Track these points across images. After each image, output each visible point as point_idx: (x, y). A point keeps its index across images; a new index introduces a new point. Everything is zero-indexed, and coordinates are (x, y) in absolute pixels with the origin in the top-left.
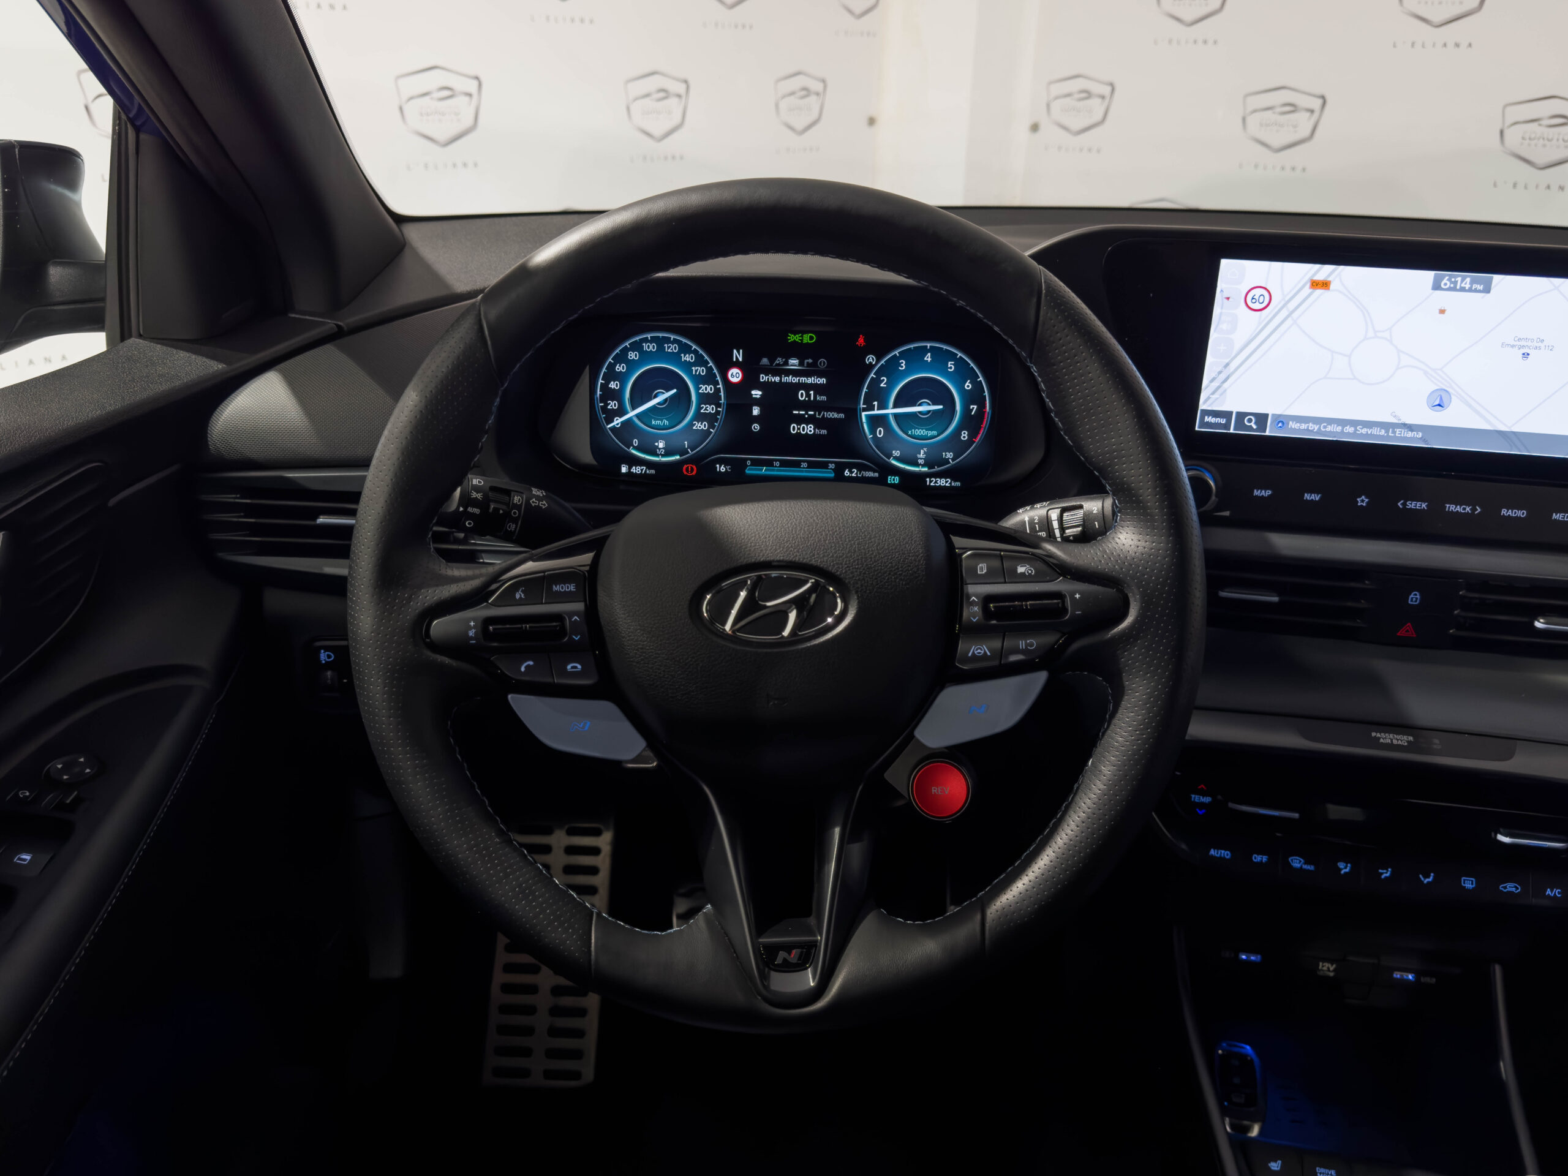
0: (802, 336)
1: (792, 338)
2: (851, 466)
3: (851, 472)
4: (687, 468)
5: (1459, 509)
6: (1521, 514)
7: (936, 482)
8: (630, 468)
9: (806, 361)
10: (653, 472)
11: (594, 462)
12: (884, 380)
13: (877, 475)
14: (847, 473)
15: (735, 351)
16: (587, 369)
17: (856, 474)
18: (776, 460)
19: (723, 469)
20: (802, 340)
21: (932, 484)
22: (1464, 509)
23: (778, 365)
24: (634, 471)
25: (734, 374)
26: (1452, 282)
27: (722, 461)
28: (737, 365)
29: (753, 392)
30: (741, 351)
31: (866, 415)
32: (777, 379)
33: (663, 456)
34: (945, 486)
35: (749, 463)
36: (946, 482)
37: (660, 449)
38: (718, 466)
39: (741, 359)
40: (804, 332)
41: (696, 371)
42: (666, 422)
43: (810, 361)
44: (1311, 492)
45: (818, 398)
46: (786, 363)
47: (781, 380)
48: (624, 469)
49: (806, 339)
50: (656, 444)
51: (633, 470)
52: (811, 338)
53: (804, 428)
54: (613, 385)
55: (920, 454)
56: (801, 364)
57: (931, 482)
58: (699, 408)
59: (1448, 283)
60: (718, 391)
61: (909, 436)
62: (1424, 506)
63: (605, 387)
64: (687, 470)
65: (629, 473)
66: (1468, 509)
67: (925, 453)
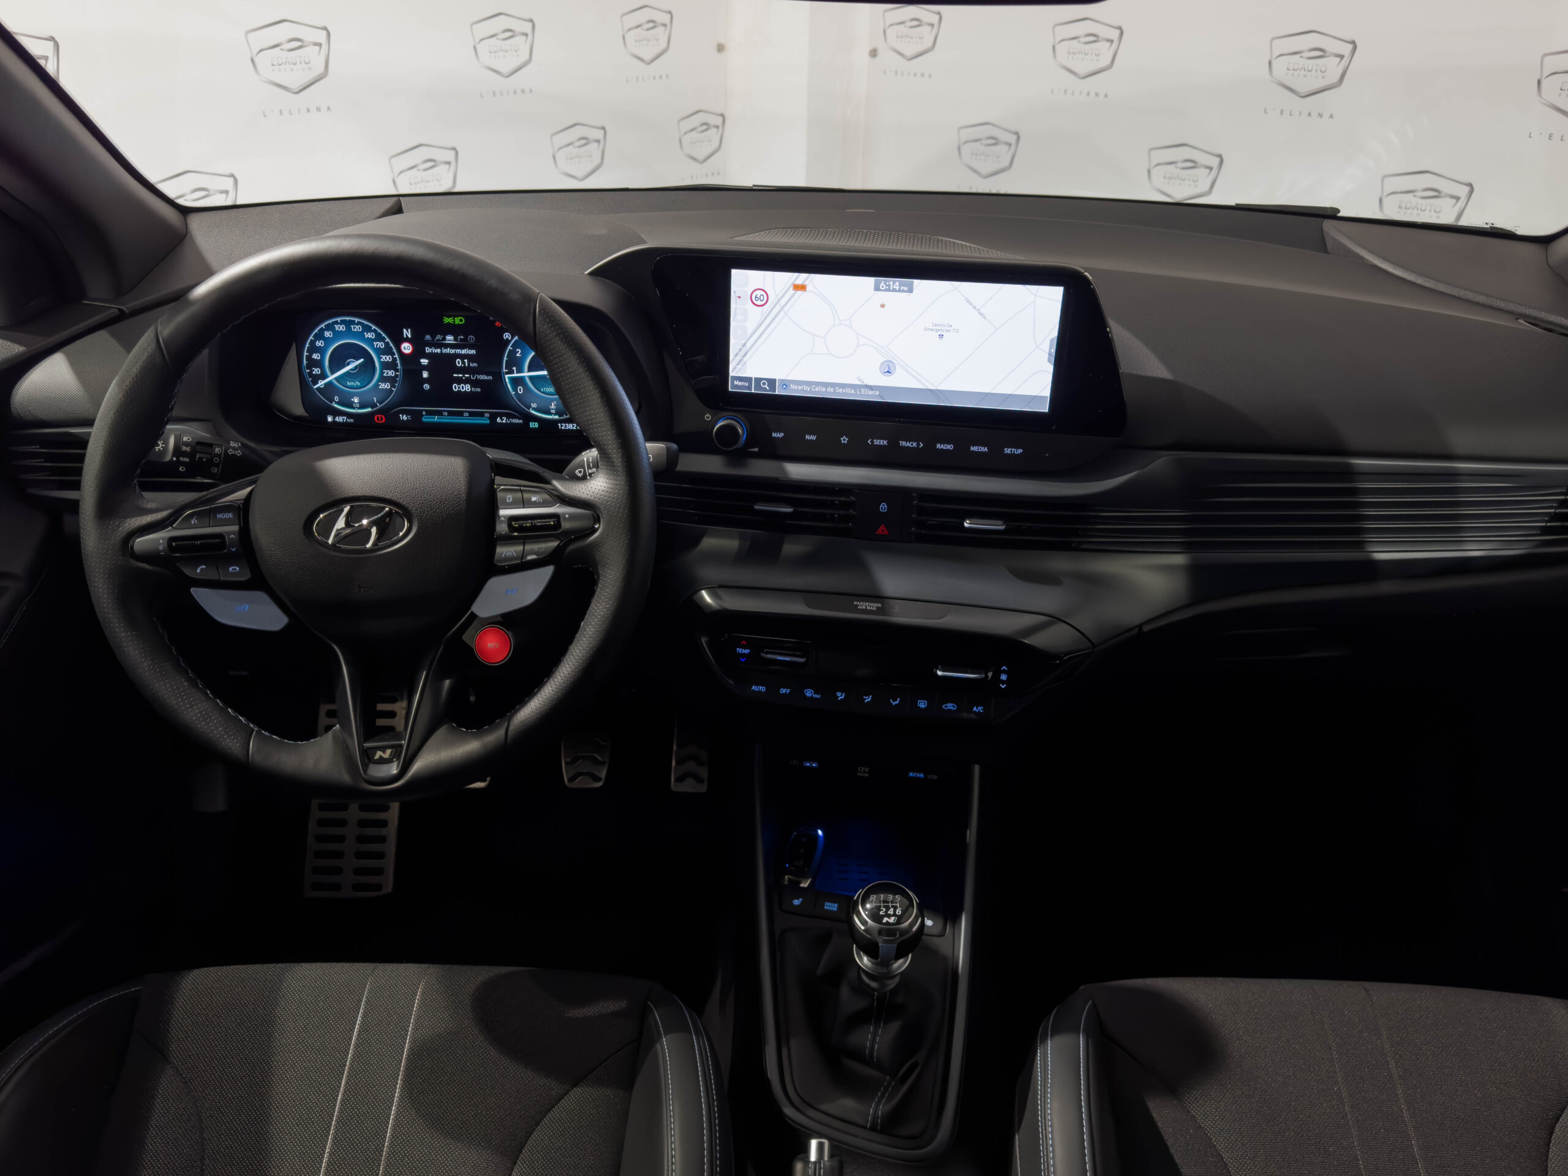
0: (454, 319)
1: (447, 320)
2: (501, 415)
3: (502, 420)
4: (378, 417)
5: (908, 444)
6: (950, 447)
7: (566, 426)
8: (334, 418)
9: (459, 337)
10: (352, 420)
11: (306, 414)
12: (518, 351)
13: (521, 421)
14: (499, 420)
15: (405, 330)
16: (294, 345)
17: (506, 421)
18: (445, 411)
19: (405, 418)
20: (454, 322)
21: (563, 428)
22: (912, 444)
23: (438, 340)
24: (338, 420)
25: (406, 347)
26: (886, 285)
27: (404, 412)
28: (407, 340)
29: (422, 361)
30: (409, 330)
31: (509, 377)
32: (439, 351)
33: (358, 408)
34: (573, 429)
35: (424, 413)
36: (573, 426)
37: (355, 403)
38: (401, 415)
39: (410, 336)
40: (455, 316)
41: (377, 345)
42: (358, 384)
43: (462, 337)
44: (810, 434)
45: (471, 365)
46: (444, 339)
47: (441, 351)
48: (330, 419)
49: (457, 321)
50: (353, 400)
51: (337, 419)
52: (461, 320)
53: (463, 387)
54: (315, 356)
55: (551, 406)
56: (455, 339)
57: (562, 426)
58: (382, 373)
59: (884, 285)
60: (395, 360)
61: (542, 392)
62: (885, 442)
63: (309, 358)
64: (378, 418)
65: (334, 422)
66: (915, 445)
67: (555, 405)
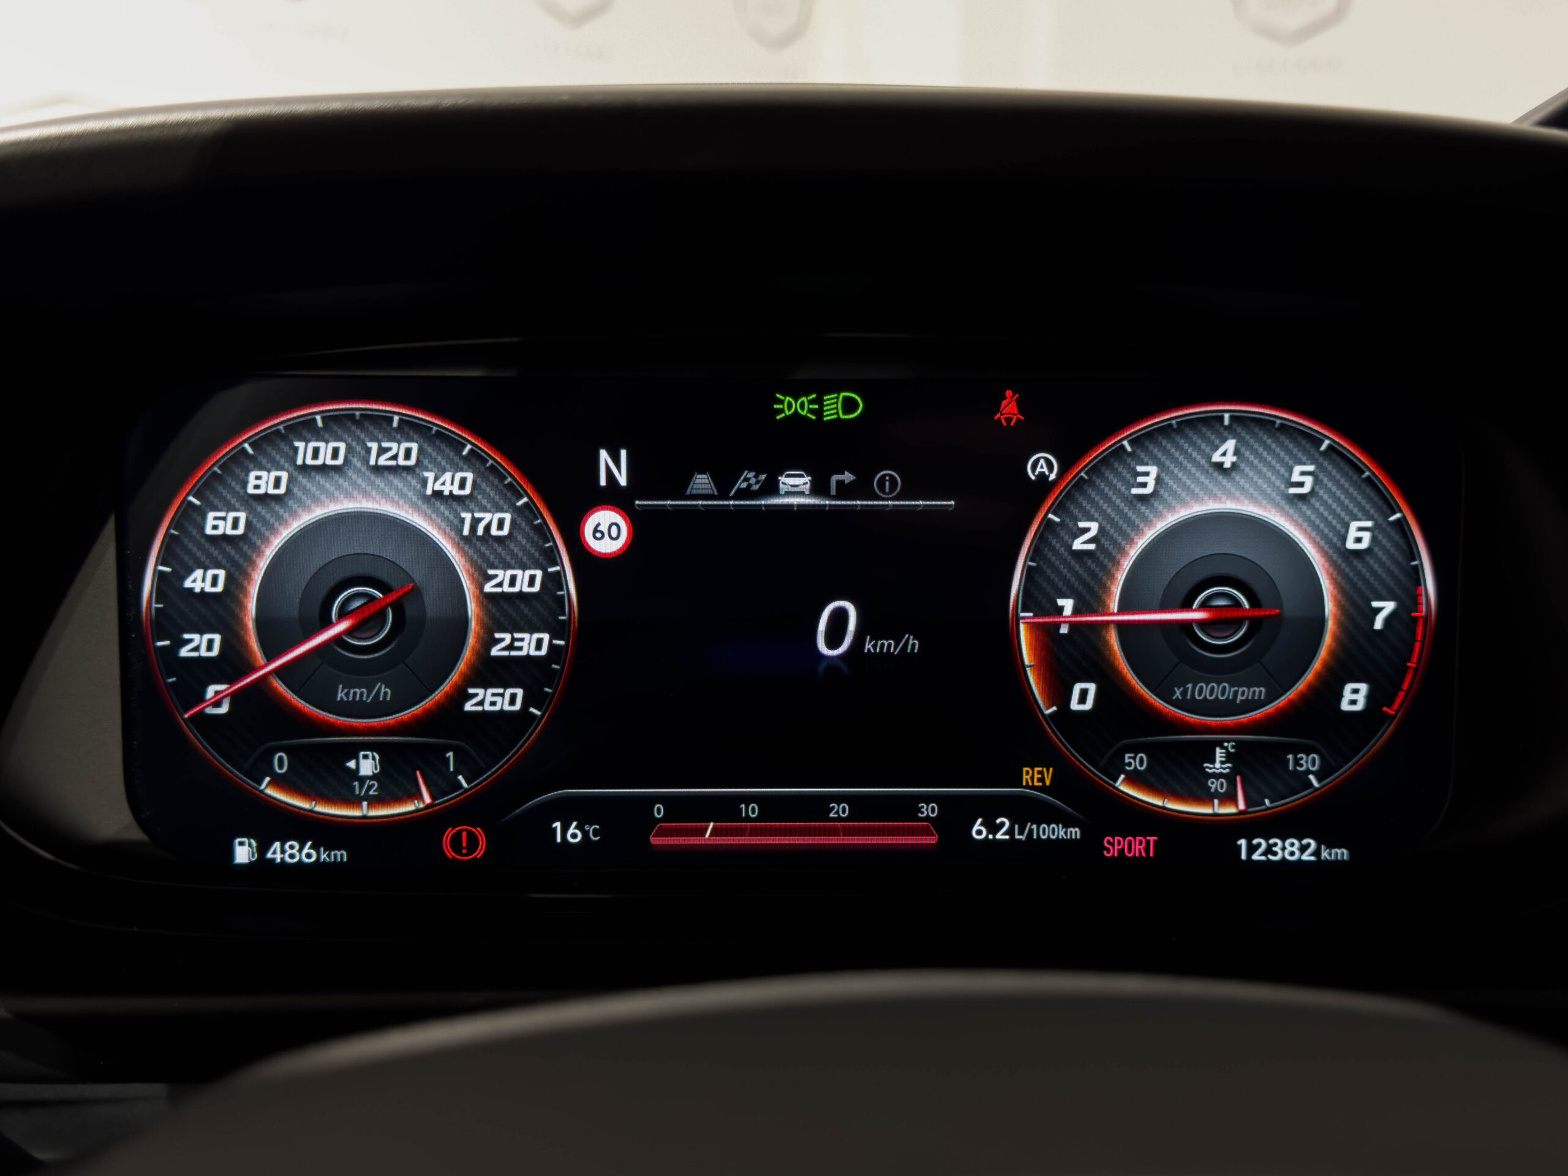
0: (819, 401)
1: (788, 406)
2: (990, 810)
3: (994, 828)
4: (458, 836)
7: (1269, 850)
8: (263, 848)
9: (835, 478)
10: (341, 855)
11: (137, 835)
12: (1084, 528)
13: (1075, 832)
14: (978, 830)
15: (604, 454)
16: (110, 528)
17: (1010, 831)
18: (748, 799)
19: (574, 834)
20: (819, 413)
21: (1256, 857)
23: (743, 494)
24: (278, 857)
25: (604, 528)
27: (568, 811)
28: (613, 497)
30: (623, 453)
33: (374, 802)
34: (1300, 861)
35: (659, 811)
36: (1303, 849)
37: (362, 780)
38: (557, 825)
39: (623, 480)
40: (823, 388)
41: (475, 522)
42: (385, 692)
43: (848, 477)
46: (771, 488)
48: (243, 853)
49: (833, 407)
50: (352, 764)
51: (275, 853)
52: (849, 405)
54: (198, 581)
55: (1213, 762)
56: (819, 488)
57: (1252, 849)
58: (490, 643)
60: (554, 581)
61: (1176, 704)
63: (167, 585)
64: (456, 841)
65: (261, 865)
67: (1229, 757)
